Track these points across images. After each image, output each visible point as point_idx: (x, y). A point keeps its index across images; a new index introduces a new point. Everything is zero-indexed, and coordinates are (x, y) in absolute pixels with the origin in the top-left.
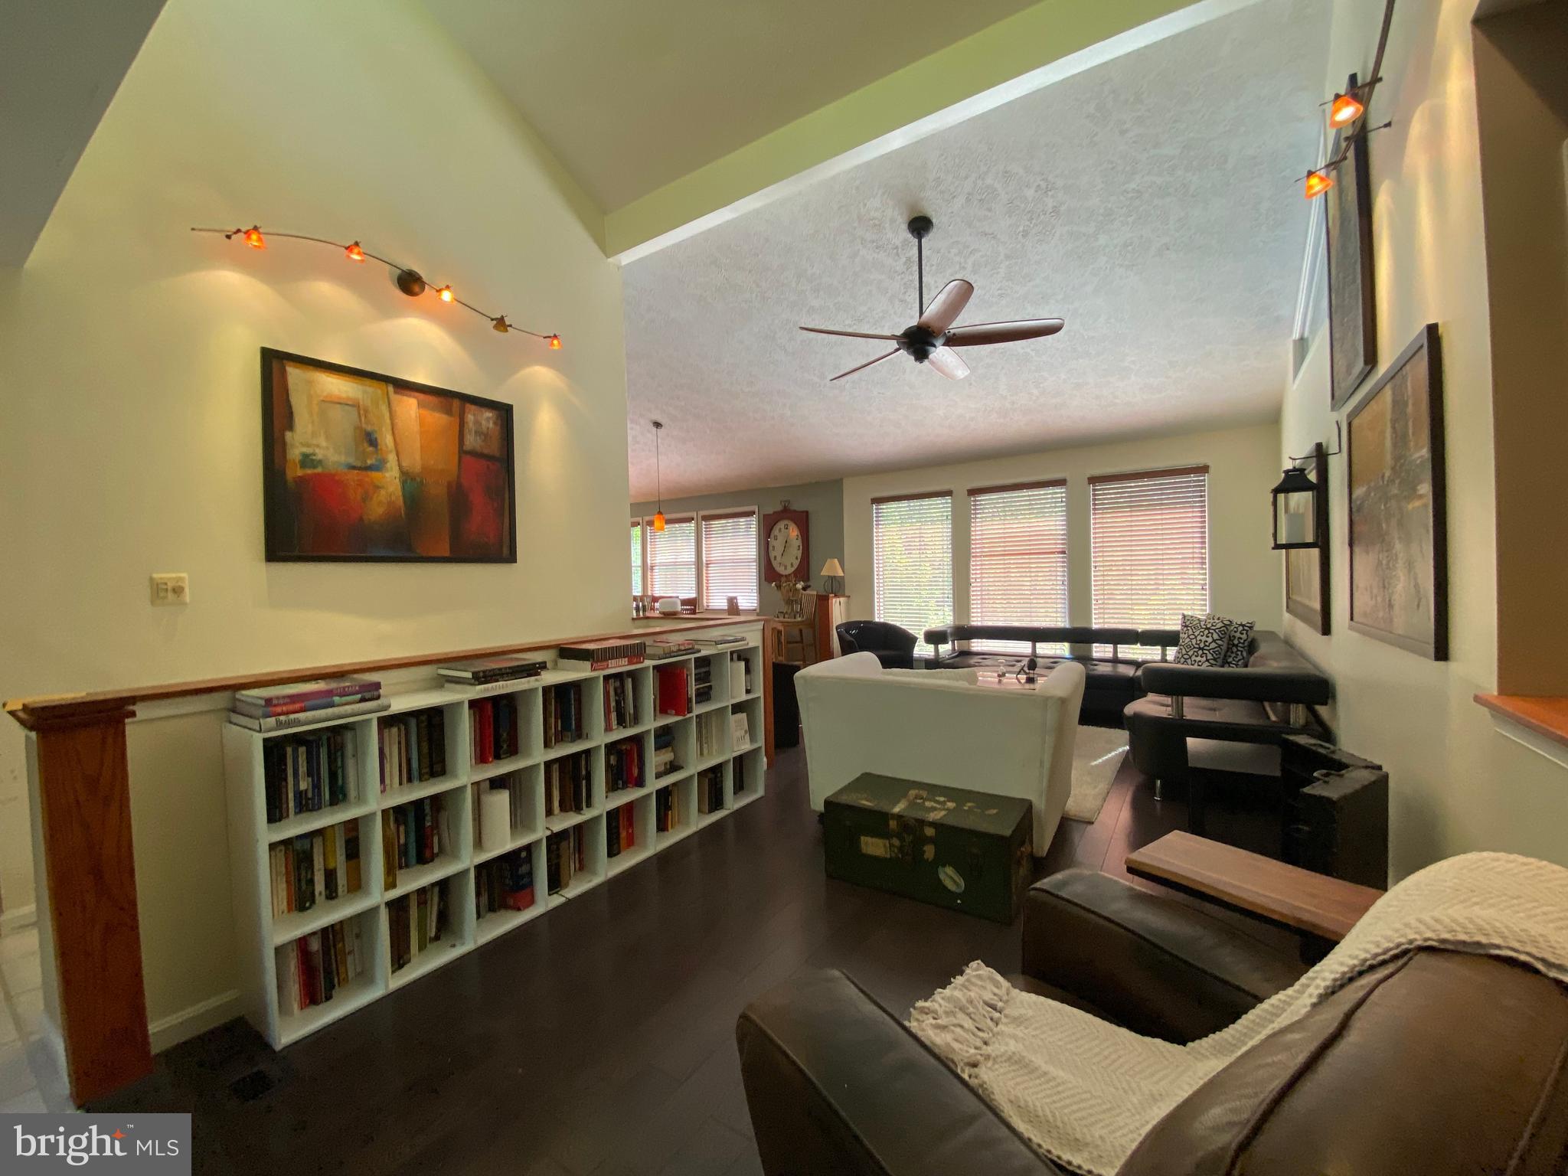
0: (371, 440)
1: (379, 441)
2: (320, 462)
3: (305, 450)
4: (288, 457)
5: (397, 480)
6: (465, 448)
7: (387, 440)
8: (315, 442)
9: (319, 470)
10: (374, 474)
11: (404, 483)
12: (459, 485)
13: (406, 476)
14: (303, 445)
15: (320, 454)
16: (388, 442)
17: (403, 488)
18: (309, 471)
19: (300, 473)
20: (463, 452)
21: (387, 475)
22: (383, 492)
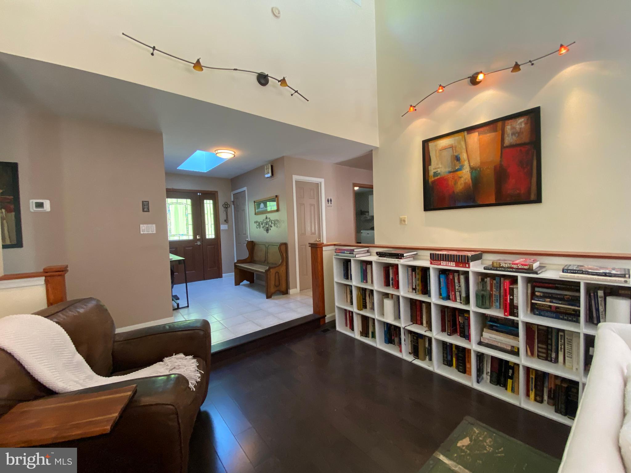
0: (458, 159)
1: (461, 158)
2: (439, 174)
3: (435, 171)
4: (430, 175)
5: (469, 172)
6: (505, 145)
7: (464, 156)
8: (438, 167)
9: (439, 177)
10: (459, 173)
11: (471, 173)
12: (501, 166)
13: (472, 169)
14: (434, 169)
15: (439, 171)
16: (464, 157)
17: (471, 175)
18: (436, 178)
19: (433, 179)
20: (503, 147)
21: (464, 171)
22: (462, 179)
